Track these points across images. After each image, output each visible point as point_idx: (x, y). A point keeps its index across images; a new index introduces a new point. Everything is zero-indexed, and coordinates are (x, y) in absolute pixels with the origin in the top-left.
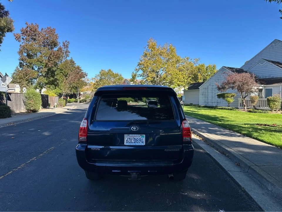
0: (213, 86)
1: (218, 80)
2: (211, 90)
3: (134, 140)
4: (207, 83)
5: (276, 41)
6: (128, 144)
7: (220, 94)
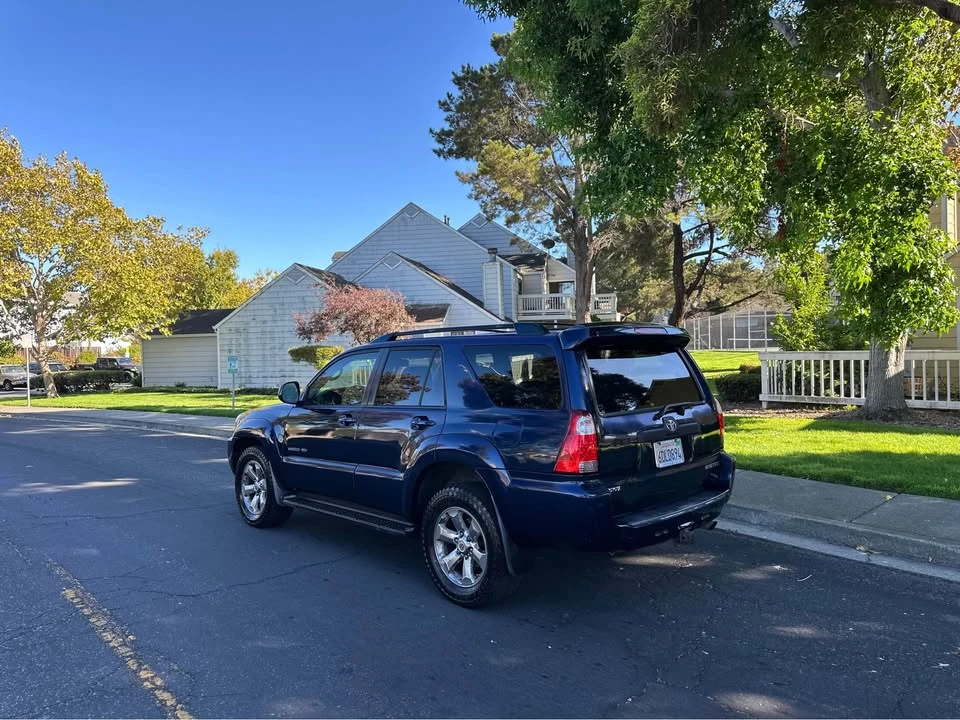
0: (265, 322)
1: (283, 304)
2: (259, 336)
3: (668, 454)
4: (241, 313)
5: (411, 208)
6: (659, 464)
7: (300, 349)
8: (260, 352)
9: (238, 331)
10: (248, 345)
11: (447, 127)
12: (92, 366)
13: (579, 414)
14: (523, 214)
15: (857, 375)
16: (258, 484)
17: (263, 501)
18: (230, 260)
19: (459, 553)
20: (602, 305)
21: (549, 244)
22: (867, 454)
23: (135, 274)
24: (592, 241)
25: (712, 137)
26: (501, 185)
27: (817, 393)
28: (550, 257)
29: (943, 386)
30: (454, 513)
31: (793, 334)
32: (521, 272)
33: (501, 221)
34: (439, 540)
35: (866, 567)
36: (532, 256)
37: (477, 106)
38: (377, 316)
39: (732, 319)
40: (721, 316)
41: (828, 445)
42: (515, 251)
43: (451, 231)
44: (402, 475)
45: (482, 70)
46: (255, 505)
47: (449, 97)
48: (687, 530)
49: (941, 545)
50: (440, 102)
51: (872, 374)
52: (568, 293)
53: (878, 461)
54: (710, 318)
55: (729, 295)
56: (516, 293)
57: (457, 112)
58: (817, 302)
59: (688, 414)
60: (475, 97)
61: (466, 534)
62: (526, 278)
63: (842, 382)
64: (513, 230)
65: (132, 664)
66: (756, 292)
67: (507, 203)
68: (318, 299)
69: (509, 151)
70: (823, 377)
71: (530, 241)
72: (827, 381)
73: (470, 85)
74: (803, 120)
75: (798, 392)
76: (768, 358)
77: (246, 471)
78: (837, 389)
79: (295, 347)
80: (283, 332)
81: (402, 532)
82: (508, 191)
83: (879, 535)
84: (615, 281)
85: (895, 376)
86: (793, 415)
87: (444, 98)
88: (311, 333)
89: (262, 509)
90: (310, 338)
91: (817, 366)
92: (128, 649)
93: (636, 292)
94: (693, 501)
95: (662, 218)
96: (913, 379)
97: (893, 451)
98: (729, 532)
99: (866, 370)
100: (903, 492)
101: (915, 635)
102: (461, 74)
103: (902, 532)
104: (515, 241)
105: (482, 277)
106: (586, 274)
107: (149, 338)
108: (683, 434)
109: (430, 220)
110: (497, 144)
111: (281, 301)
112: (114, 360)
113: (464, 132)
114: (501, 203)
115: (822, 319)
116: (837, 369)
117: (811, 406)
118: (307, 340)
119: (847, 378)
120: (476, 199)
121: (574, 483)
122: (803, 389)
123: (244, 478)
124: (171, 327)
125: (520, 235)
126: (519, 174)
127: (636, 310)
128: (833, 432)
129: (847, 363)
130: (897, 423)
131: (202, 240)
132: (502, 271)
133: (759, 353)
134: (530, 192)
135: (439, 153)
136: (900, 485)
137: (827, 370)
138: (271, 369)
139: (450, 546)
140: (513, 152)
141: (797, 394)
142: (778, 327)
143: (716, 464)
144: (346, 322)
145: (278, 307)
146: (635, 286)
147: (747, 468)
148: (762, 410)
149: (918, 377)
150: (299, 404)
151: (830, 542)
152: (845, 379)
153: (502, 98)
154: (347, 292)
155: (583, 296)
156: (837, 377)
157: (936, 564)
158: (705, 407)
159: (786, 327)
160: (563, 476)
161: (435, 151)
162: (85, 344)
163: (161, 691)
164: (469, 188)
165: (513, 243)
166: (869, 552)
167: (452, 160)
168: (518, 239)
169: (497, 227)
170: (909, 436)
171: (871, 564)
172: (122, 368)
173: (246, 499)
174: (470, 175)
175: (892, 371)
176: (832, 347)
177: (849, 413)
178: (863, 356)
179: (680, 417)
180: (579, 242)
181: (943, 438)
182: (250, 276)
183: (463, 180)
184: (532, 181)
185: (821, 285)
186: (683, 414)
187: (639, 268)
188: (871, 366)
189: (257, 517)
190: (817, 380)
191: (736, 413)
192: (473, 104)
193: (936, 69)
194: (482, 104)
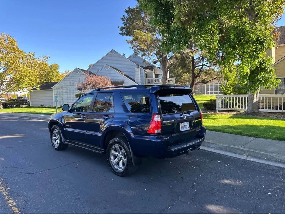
0: (67, 86)
1: (73, 80)
2: (66, 90)
3: (185, 127)
4: (61, 83)
5: (113, 51)
6: (182, 130)
7: (78, 94)
8: (66, 95)
9: (59, 89)
10: (62, 93)
11: (123, 26)
12: (15, 99)
13: (156, 114)
14: (147, 53)
15: (245, 102)
16: (57, 137)
17: (59, 142)
18: (57, 67)
19: (118, 159)
20: (171, 81)
21: (155, 63)
22: (247, 126)
23: (26, 71)
24: (167, 61)
25: (202, 28)
26: (140, 44)
27: (233, 107)
28: (155, 67)
29: (270, 105)
30: (117, 146)
31: (226, 90)
32: (147, 71)
33: (140, 55)
34: (112, 155)
35: (246, 161)
36: (150, 66)
37: (132, 19)
38: (102, 84)
39: (209, 86)
40: (205, 85)
41: (235, 123)
42: (144, 64)
43: (125, 58)
44: (100, 134)
45: (134, 8)
46: (57, 143)
47: (124, 16)
48: (190, 151)
49: (269, 154)
50: (121, 18)
51: (249, 101)
52: (160, 78)
53: (250, 128)
54: (202, 85)
55: (208, 78)
56: (145, 78)
57: (126, 21)
58: (233, 80)
59: (191, 114)
60: (132, 17)
61: (120, 153)
62: (148, 73)
63: (240, 104)
64: (144, 58)
65: (7, 198)
66: (216, 77)
67: (141, 50)
68: (83, 79)
69: (142, 33)
70: (235, 103)
71: (149, 62)
72: (236, 104)
73: (130, 13)
74: (230, 23)
75: (227, 107)
76: (219, 97)
77: (54, 133)
78: (239, 106)
79: (77, 94)
80: (73, 89)
81: (100, 152)
82: (142, 46)
83: (250, 151)
84: (175, 74)
85: (256, 102)
86: (225, 114)
87: (122, 17)
88: (81, 89)
89: (59, 144)
90: (81, 91)
91: (233, 99)
92: (7, 192)
93: (181, 77)
94: (192, 142)
95: (189, 55)
96: (261, 103)
97: (255, 125)
98: (205, 150)
99: (247, 100)
100: (258, 137)
101: (260, 184)
102: (128, 10)
103: (257, 150)
104: (144, 61)
105: (134, 73)
106: (166, 72)
107: (32, 91)
108: (189, 120)
109: (119, 55)
110: (138, 31)
111: (72, 79)
112: (22, 98)
113: (128, 28)
114: (140, 50)
115: (235, 85)
116: (239, 100)
117: (231, 111)
118: (80, 92)
119: (242, 103)
120: (132, 48)
121: (154, 137)
122: (229, 106)
123: (53, 135)
124: (40, 87)
125: (146, 60)
126: (145, 41)
127: (181, 83)
128: (237, 119)
129: (242, 98)
130: (256, 116)
131: (47, 60)
132: (140, 70)
133: (216, 95)
134: (149, 46)
135: (121, 34)
136: (257, 135)
137: (236, 101)
138: (69, 100)
139: (115, 157)
140: (143, 34)
141: (227, 108)
142: (222, 87)
143: (200, 130)
144: (92, 86)
145: (71, 81)
146: (181, 76)
147: (211, 130)
148: (216, 112)
149: (263, 102)
150: (69, 111)
151: (235, 153)
152: (241, 103)
153: (140, 17)
154: (92, 77)
155: (165, 78)
156: (239, 102)
157: (267, 160)
158: (197, 112)
159: (224, 88)
160: (150, 134)
161: (120, 33)
162: (13, 93)
163: (14, 207)
164: (130, 45)
165: (144, 62)
166: (247, 156)
167: (125, 36)
168: (145, 61)
169: (139, 57)
170: (260, 120)
171: (248, 160)
172: (25, 100)
173: (54, 141)
174: (130, 41)
175: (255, 101)
176: (238, 93)
177: (242, 113)
178: (246, 96)
179: (188, 115)
180: (164, 62)
181: (269, 121)
182: (64, 72)
183: (128, 43)
184: (149, 43)
185: (235, 75)
186: (189, 114)
187: (182, 70)
188: (249, 99)
189: (57, 147)
190: (233, 103)
191: (209, 113)
192: (131, 19)
193: (271, 7)
194: (134, 19)
